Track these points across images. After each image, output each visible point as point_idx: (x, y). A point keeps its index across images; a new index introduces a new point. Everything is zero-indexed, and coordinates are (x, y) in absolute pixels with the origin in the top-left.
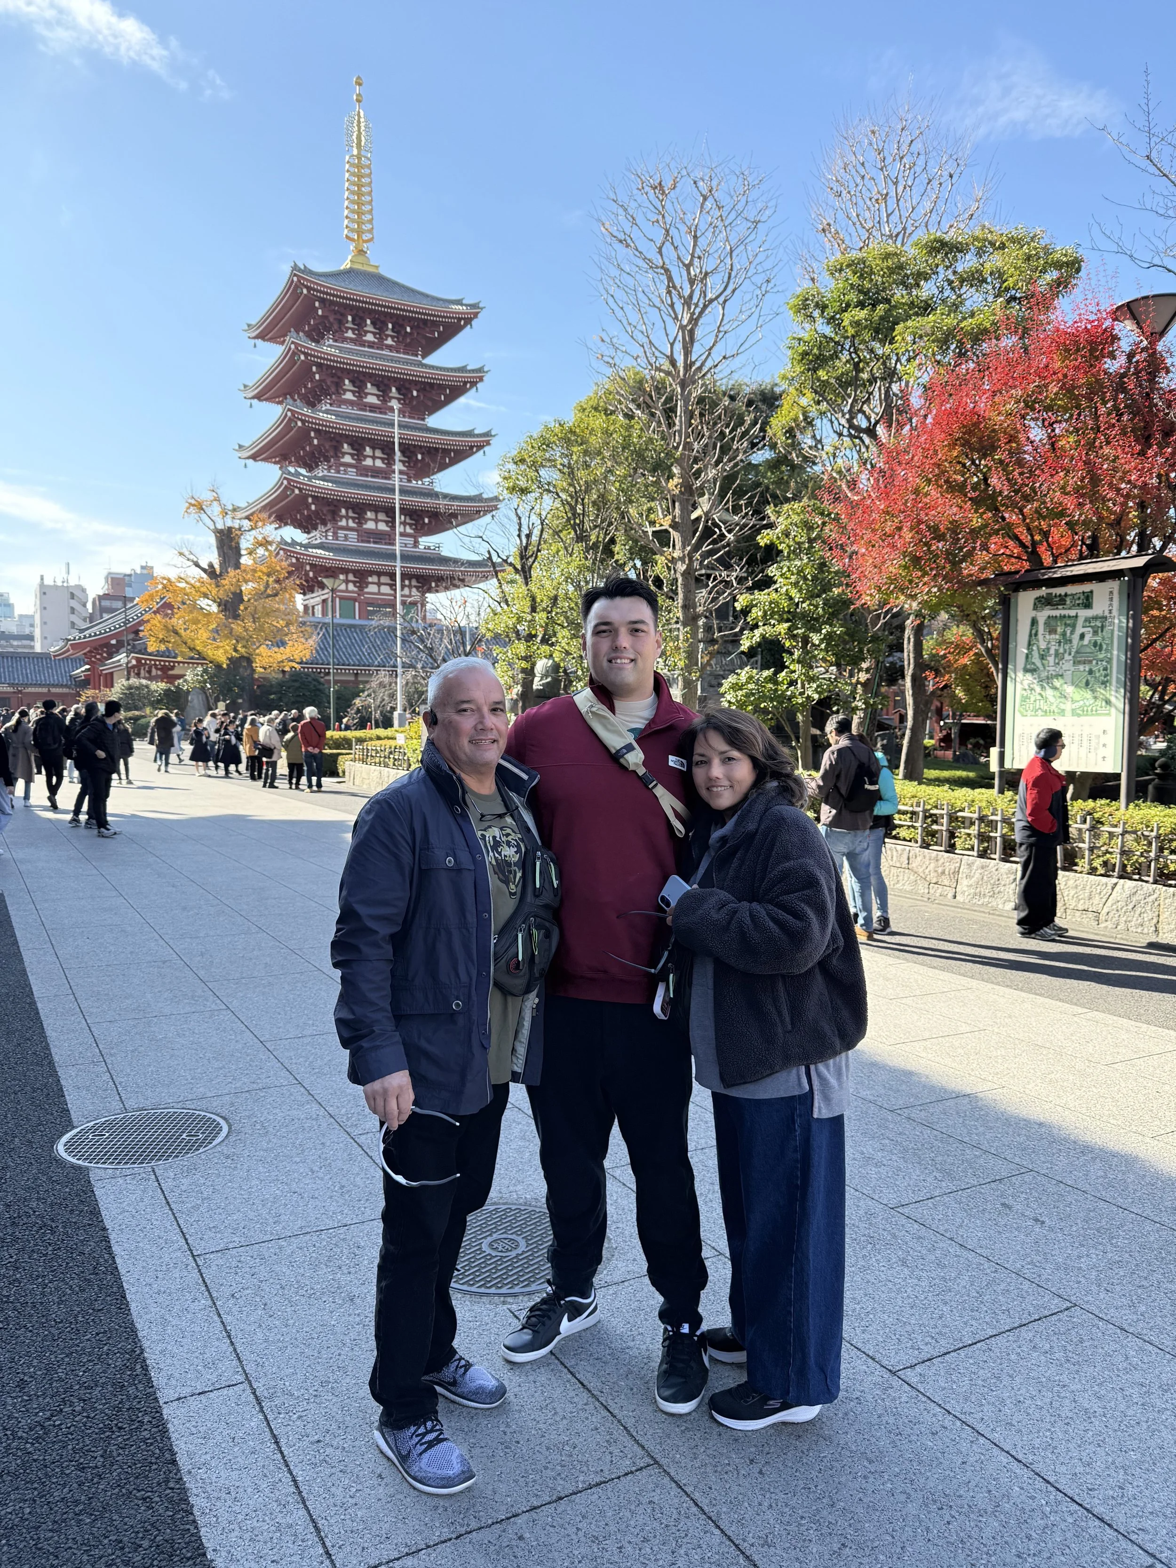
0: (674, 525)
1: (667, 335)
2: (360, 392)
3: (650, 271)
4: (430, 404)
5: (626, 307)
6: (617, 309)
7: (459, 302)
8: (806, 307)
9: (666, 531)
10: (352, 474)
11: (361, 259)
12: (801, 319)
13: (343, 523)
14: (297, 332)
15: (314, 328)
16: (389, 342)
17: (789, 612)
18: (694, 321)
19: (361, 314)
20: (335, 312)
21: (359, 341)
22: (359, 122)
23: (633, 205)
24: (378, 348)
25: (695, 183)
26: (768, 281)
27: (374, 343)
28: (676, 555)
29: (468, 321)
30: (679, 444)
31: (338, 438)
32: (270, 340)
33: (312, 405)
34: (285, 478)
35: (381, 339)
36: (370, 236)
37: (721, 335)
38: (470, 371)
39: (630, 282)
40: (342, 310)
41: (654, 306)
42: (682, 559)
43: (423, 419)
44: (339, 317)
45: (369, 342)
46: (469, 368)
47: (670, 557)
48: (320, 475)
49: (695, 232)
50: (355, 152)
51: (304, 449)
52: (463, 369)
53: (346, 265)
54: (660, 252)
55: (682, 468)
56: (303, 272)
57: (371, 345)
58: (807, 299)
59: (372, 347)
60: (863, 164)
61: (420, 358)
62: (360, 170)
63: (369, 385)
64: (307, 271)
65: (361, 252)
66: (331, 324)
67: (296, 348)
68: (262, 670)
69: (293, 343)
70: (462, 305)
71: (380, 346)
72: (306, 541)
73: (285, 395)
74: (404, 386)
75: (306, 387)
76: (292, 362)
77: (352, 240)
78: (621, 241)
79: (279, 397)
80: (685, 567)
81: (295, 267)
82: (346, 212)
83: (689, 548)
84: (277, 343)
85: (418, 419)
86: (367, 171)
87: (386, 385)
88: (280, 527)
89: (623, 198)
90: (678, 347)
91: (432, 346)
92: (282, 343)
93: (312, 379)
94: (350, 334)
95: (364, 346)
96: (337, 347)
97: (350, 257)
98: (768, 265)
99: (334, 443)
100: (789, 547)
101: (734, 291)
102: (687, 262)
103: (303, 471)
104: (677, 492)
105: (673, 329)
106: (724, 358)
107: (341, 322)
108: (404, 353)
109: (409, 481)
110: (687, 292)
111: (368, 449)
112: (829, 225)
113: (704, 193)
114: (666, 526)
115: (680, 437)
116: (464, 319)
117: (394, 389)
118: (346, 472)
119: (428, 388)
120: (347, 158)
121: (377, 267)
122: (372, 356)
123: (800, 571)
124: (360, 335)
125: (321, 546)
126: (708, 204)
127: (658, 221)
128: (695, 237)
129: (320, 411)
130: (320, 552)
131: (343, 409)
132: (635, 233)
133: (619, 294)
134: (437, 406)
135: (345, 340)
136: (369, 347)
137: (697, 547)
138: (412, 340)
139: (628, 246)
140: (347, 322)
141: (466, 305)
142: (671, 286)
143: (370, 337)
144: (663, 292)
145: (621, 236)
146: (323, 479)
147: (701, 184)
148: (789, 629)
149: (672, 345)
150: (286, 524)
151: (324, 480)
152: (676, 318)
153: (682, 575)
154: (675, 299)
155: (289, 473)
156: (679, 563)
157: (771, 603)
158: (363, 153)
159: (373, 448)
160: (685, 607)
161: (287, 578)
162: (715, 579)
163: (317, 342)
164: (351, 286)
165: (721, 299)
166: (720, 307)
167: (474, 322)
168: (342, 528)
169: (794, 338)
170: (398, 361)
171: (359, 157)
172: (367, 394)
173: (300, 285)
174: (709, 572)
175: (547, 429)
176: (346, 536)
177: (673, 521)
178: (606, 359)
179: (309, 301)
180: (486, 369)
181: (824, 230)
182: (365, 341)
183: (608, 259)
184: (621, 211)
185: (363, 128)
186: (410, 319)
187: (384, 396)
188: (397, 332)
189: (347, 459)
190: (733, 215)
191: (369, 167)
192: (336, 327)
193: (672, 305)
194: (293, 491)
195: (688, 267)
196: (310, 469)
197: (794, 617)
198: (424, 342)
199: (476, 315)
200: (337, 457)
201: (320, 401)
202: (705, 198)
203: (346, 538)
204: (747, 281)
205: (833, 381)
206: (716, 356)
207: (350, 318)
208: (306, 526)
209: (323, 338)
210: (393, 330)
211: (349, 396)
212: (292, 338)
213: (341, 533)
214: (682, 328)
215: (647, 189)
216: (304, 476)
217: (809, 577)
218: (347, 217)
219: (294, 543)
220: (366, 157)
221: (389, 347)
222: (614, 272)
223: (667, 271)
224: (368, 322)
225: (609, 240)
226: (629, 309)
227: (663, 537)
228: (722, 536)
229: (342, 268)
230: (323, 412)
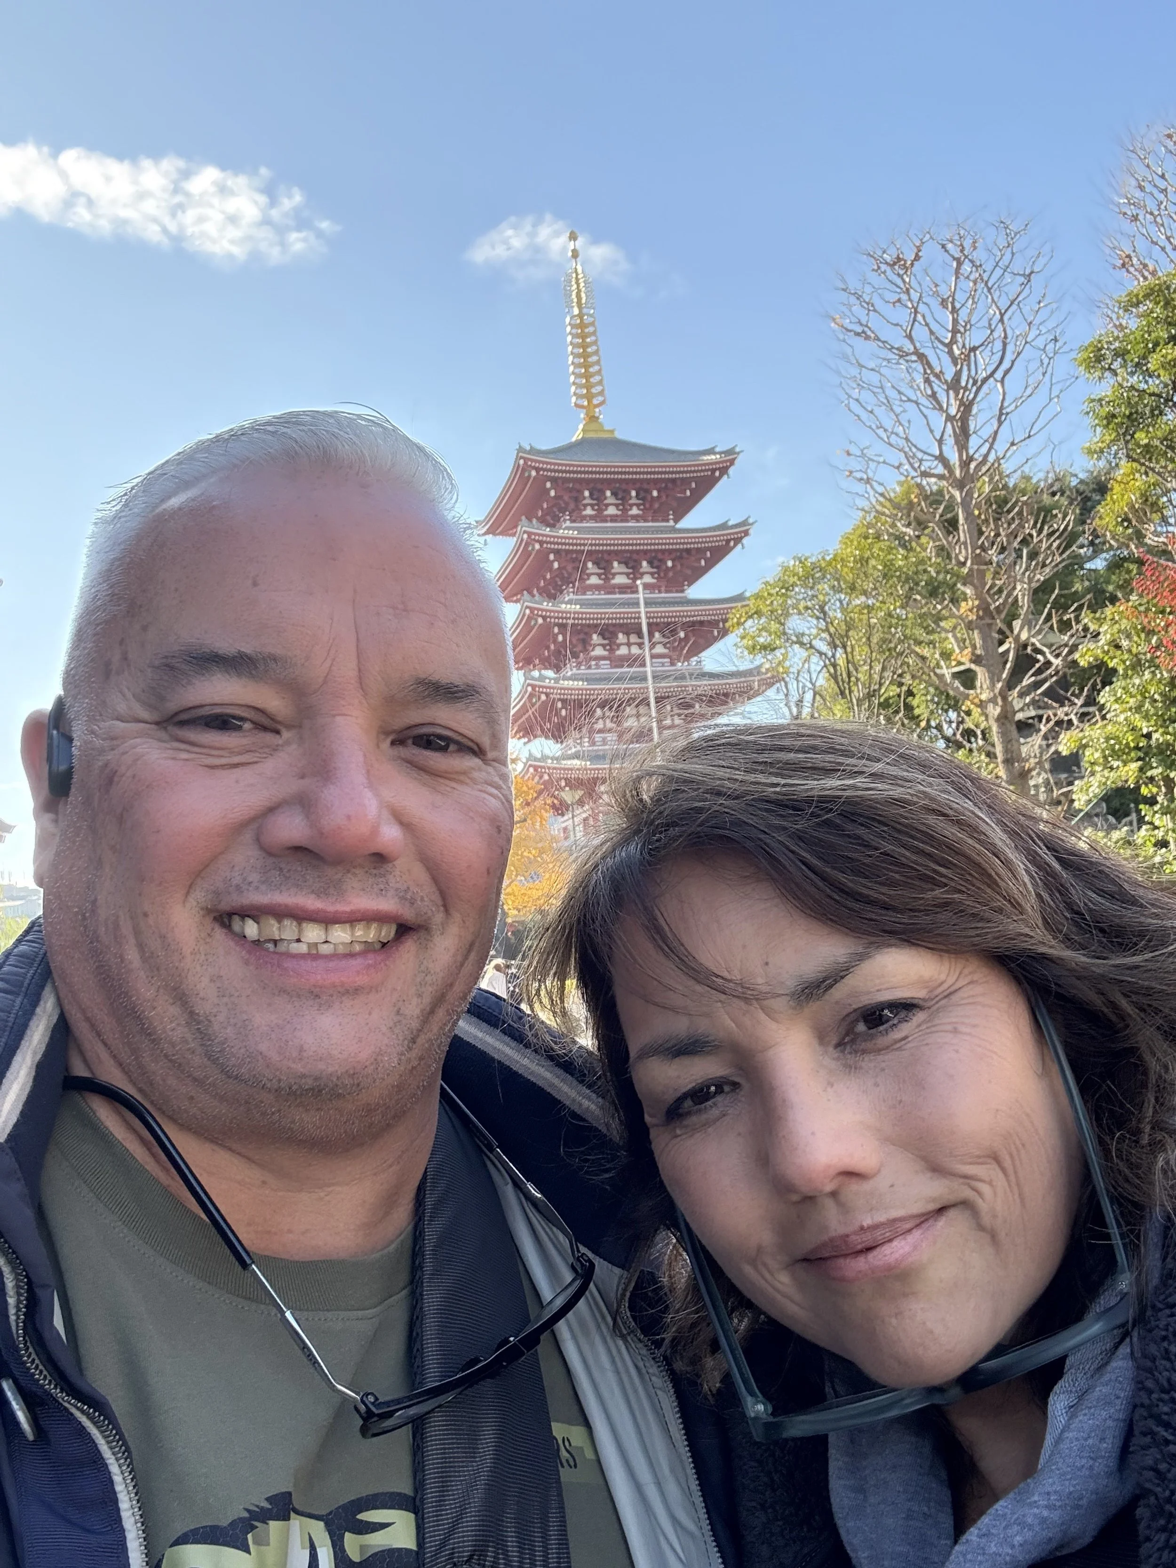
0: (977, 660)
1: (932, 431)
2: (606, 573)
3: (901, 361)
4: (689, 572)
5: (877, 410)
6: (864, 415)
7: (711, 451)
8: (1099, 359)
9: (969, 671)
10: (605, 668)
11: (593, 426)
12: (1098, 374)
13: (600, 725)
14: (529, 519)
15: (546, 513)
16: (635, 511)
17: (1137, 748)
18: (966, 407)
19: (599, 486)
20: (570, 490)
21: (599, 517)
22: (577, 279)
23: (868, 289)
24: (622, 521)
25: (943, 246)
26: (1056, 340)
27: (617, 516)
28: (984, 697)
29: (724, 471)
30: (966, 559)
31: (587, 630)
32: (502, 533)
33: (552, 597)
34: (529, 685)
35: (625, 511)
36: (601, 399)
37: (1003, 417)
38: (733, 527)
39: (874, 378)
40: (578, 486)
41: (909, 400)
42: (993, 700)
43: (683, 591)
44: (574, 494)
45: (611, 516)
46: (730, 523)
47: (976, 701)
48: (569, 674)
49: (953, 303)
50: (576, 311)
51: (548, 648)
52: (724, 526)
53: (577, 436)
54: (910, 337)
55: (976, 588)
56: (529, 453)
57: (614, 518)
58: (1100, 350)
59: (616, 521)
60: (1163, 176)
61: (671, 523)
62: (582, 327)
63: (615, 564)
64: (533, 451)
65: (593, 418)
66: (567, 504)
67: (529, 537)
68: (516, 912)
69: (525, 532)
70: (715, 453)
71: (624, 518)
72: (559, 754)
73: (521, 592)
74: (656, 558)
75: (545, 579)
76: (526, 554)
77: (582, 407)
78: (858, 334)
79: (516, 595)
80: (998, 710)
81: (521, 449)
82: (572, 378)
83: (999, 685)
84: (510, 535)
85: (677, 592)
86: (591, 329)
87: (635, 561)
88: (529, 741)
89: (854, 284)
90: (950, 441)
91: (685, 507)
92: (514, 535)
93: (551, 569)
94: (589, 511)
95: (606, 521)
96: (573, 529)
97: (581, 427)
98: (1051, 324)
99: (582, 636)
100: (1124, 662)
101: (1013, 362)
102: (947, 341)
103: (550, 673)
104: (972, 617)
105: (938, 421)
106: (1013, 444)
107: (577, 500)
108: (653, 521)
109: (672, 664)
110: (949, 376)
111: (620, 635)
112: (1129, 256)
113: (956, 256)
114: (968, 665)
115: (966, 549)
116: (719, 469)
117: (644, 564)
118: (598, 666)
119: (684, 554)
120: (568, 320)
121: (612, 431)
122: (614, 531)
123: (1143, 692)
124: (600, 511)
125: (576, 756)
126: (967, 267)
127: (899, 301)
128: (954, 311)
129: (562, 603)
130: (576, 763)
131: (589, 596)
132: (874, 322)
133: (866, 396)
134: (699, 573)
135: (583, 518)
136: (612, 521)
137: (1010, 685)
138: (661, 504)
139: (867, 338)
140: (584, 498)
141: (720, 453)
142: (930, 374)
143: (612, 511)
144: (920, 380)
145: (859, 329)
146: (573, 678)
147: (950, 246)
148: (1141, 769)
149: (940, 442)
150: (535, 737)
151: (573, 680)
152: (941, 408)
153: (998, 720)
154: (936, 388)
155: (533, 679)
156: (990, 706)
157: (1107, 739)
158: (585, 311)
159: (627, 634)
160: (1008, 762)
161: (536, 798)
162: (1048, 720)
163: (552, 526)
164: (584, 458)
165: (999, 375)
166: (999, 385)
167: (731, 471)
168: (600, 731)
169: (1093, 401)
170: (647, 530)
171: (581, 316)
172: (614, 575)
173: (526, 468)
174: (1040, 712)
175: (786, 569)
176: (604, 739)
177: (973, 654)
178: (859, 475)
179: (540, 481)
180: (751, 521)
181: (1123, 265)
182: (607, 516)
183: (846, 358)
184: (853, 300)
185: (582, 285)
186: (656, 482)
187: (636, 573)
188: (643, 499)
189: (599, 651)
190: (998, 272)
191: (593, 324)
192: (572, 506)
193: (934, 395)
194: (539, 698)
195: (949, 346)
196: (557, 669)
197: (1146, 754)
198: (675, 504)
199: (732, 462)
200: (585, 650)
201: (561, 592)
202: (960, 263)
203: (604, 742)
204: (1028, 345)
205: (1156, 442)
206: (1001, 446)
207: (587, 493)
208: (558, 733)
209: (558, 521)
210: (637, 496)
211: (594, 580)
212: (524, 527)
213: (598, 737)
214: (950, 418)
215: (883, 267)
216: (550, 679)
217: (1157, 697)
218: (574, 383)
219: (544, 758)
220: (589, 315)
221: (636, 518)
222: (854, 371)
223: (922, 357)
224: (608, 493)
225: (841, 337)
226: (880, 411)
227: (967, 678)
228: (1048, 664)
229: (574, 439)
230: (566, 603)
